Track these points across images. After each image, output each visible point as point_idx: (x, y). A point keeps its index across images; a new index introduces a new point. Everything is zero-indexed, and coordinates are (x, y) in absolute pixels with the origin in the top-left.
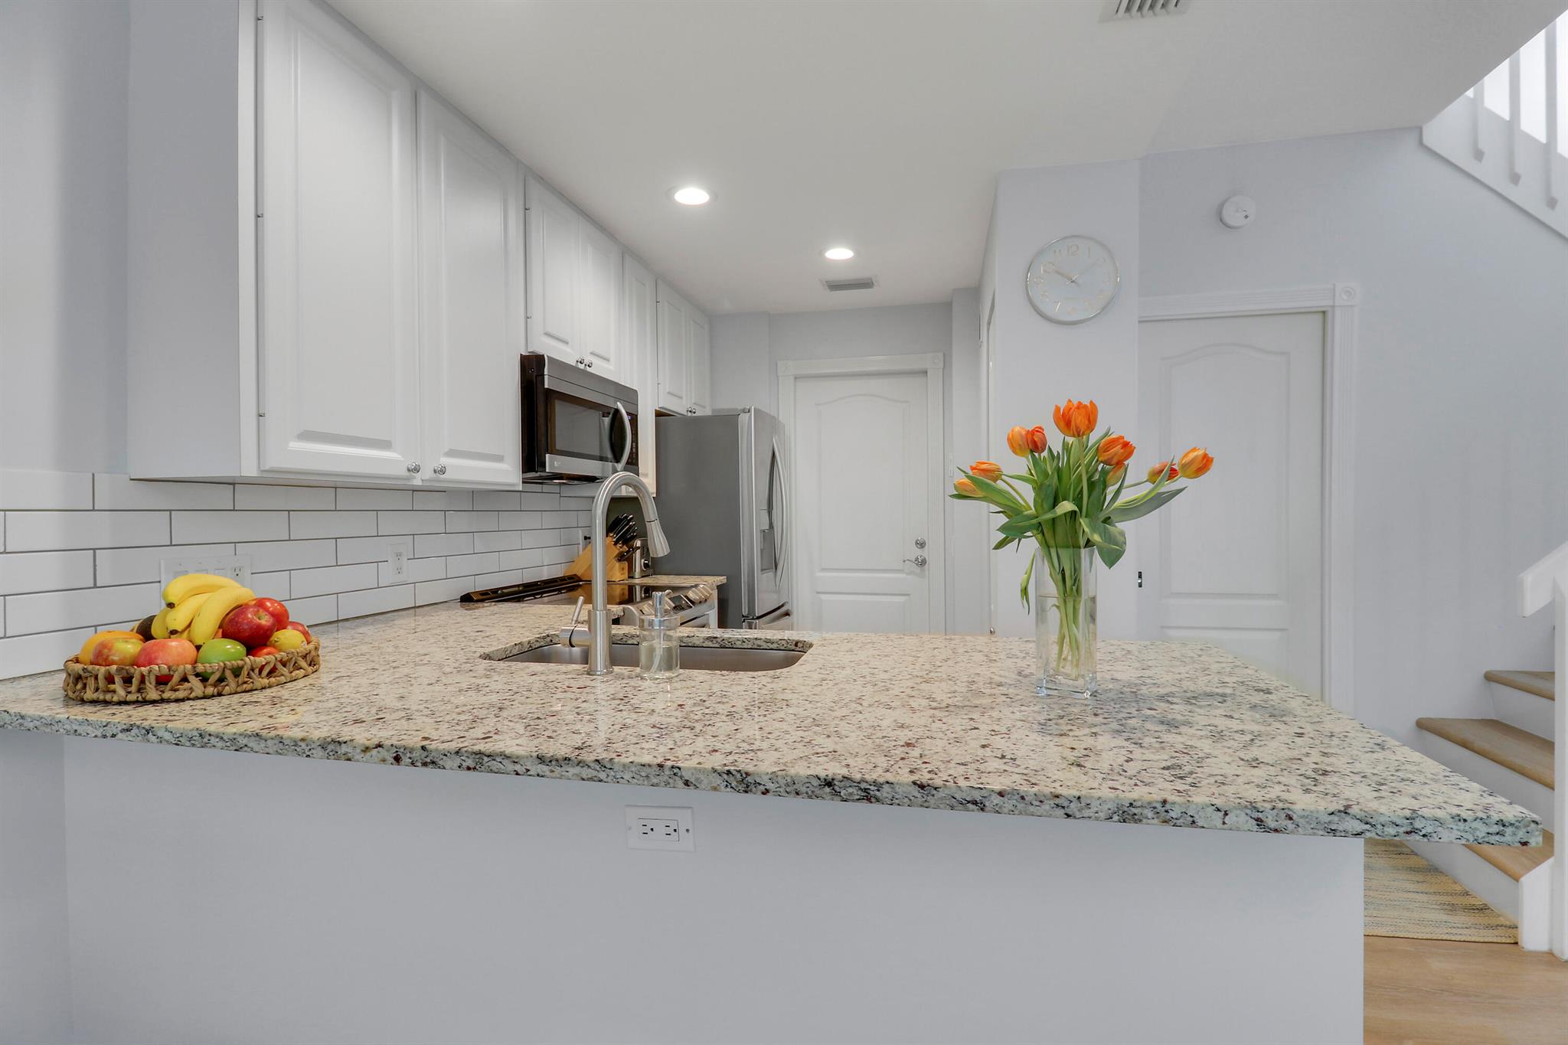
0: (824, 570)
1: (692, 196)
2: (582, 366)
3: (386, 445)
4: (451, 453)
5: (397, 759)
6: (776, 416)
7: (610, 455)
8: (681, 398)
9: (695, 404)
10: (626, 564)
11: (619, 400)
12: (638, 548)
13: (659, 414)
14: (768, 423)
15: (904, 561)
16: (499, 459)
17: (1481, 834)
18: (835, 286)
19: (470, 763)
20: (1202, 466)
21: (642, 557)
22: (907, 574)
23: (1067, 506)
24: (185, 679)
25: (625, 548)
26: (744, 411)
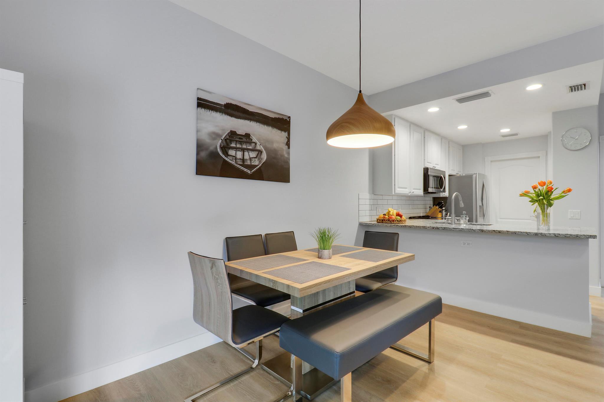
0: (501, 219)
1: (463, 127)
2: (433, 168)
3: (406, 188)
4: (414, 189)
5: (433, 228)
6: (484, 174)
7: (439, 187)
8: (454, 170)
9: (458, 171)
10: (441, 213)
11: (442, 174)
12: (444, 210)
13: (449, 176)
14: (483, 176)
15: (531, 216)
16: (420, 189)
17: (587, 237)
18: (504, 136)
19: (443, 229)
20: (569, 190)
21: (445, 212)
22: (532, 220)
23: (541, 197)
24: (395, 221)
25: (441, 210)
26: (475, 174)
